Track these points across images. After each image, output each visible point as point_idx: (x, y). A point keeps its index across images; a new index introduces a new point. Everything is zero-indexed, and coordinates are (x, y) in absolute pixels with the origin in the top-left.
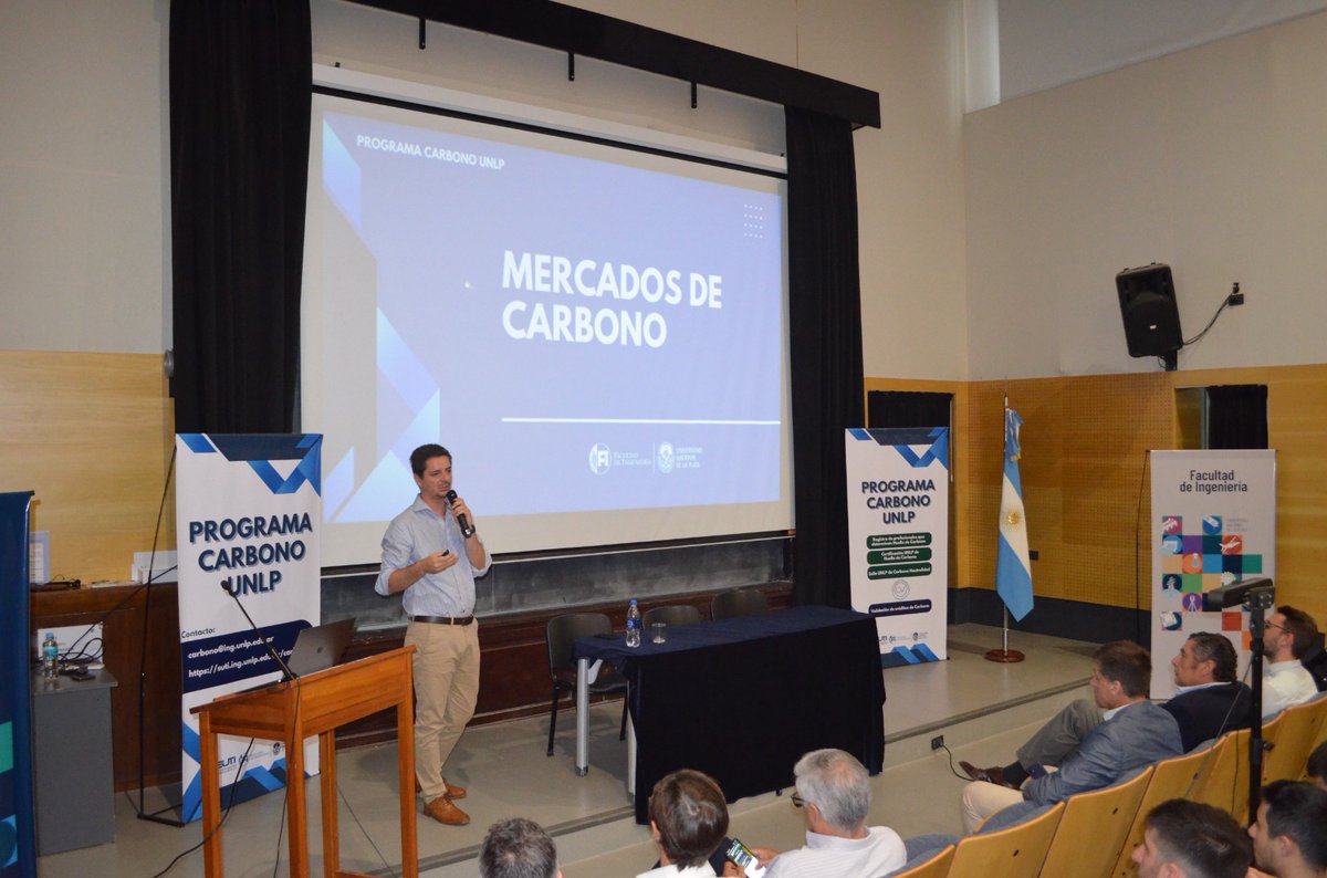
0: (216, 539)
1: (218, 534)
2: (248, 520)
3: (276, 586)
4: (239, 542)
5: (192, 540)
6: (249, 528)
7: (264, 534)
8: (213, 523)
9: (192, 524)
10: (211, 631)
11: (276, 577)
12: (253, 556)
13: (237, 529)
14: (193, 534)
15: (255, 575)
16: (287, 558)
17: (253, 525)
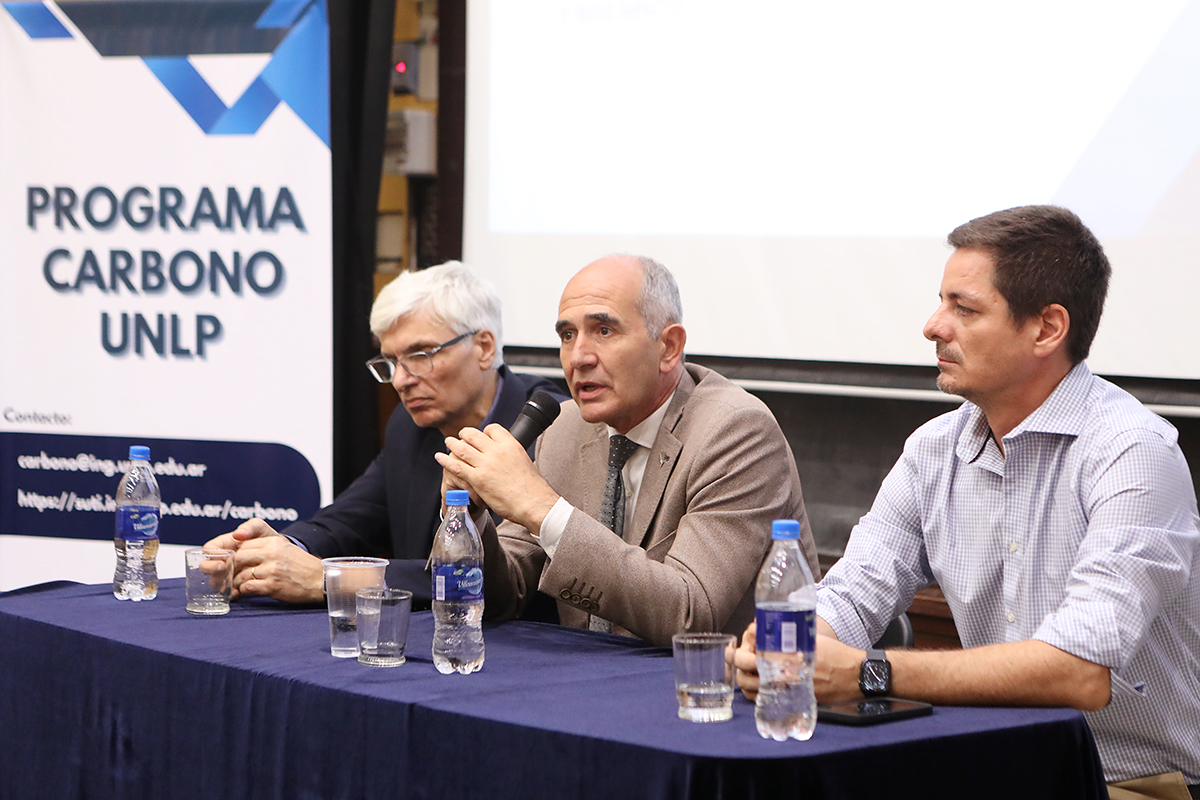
0: (74, 224)
1: (79, 215)
2: (145, 192)
3: (210, 348)
4: (123, 236)
5: (31, 222)
6: (148, 210)
7: (180, 224)
8: (71, 193)
9: (32, 191)
10: (63, 420)
11: (209, 329)
12: (156, 273)
13: (121, 208)
14: (33, 209)
15: (161, 318)
16: (235, 286)
17: (156, 204)
